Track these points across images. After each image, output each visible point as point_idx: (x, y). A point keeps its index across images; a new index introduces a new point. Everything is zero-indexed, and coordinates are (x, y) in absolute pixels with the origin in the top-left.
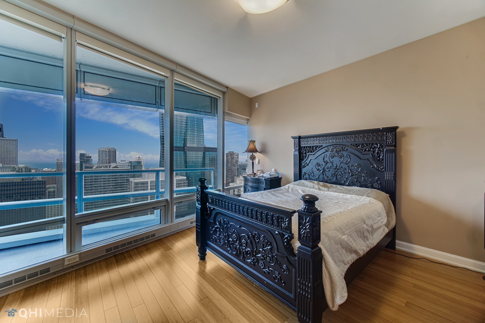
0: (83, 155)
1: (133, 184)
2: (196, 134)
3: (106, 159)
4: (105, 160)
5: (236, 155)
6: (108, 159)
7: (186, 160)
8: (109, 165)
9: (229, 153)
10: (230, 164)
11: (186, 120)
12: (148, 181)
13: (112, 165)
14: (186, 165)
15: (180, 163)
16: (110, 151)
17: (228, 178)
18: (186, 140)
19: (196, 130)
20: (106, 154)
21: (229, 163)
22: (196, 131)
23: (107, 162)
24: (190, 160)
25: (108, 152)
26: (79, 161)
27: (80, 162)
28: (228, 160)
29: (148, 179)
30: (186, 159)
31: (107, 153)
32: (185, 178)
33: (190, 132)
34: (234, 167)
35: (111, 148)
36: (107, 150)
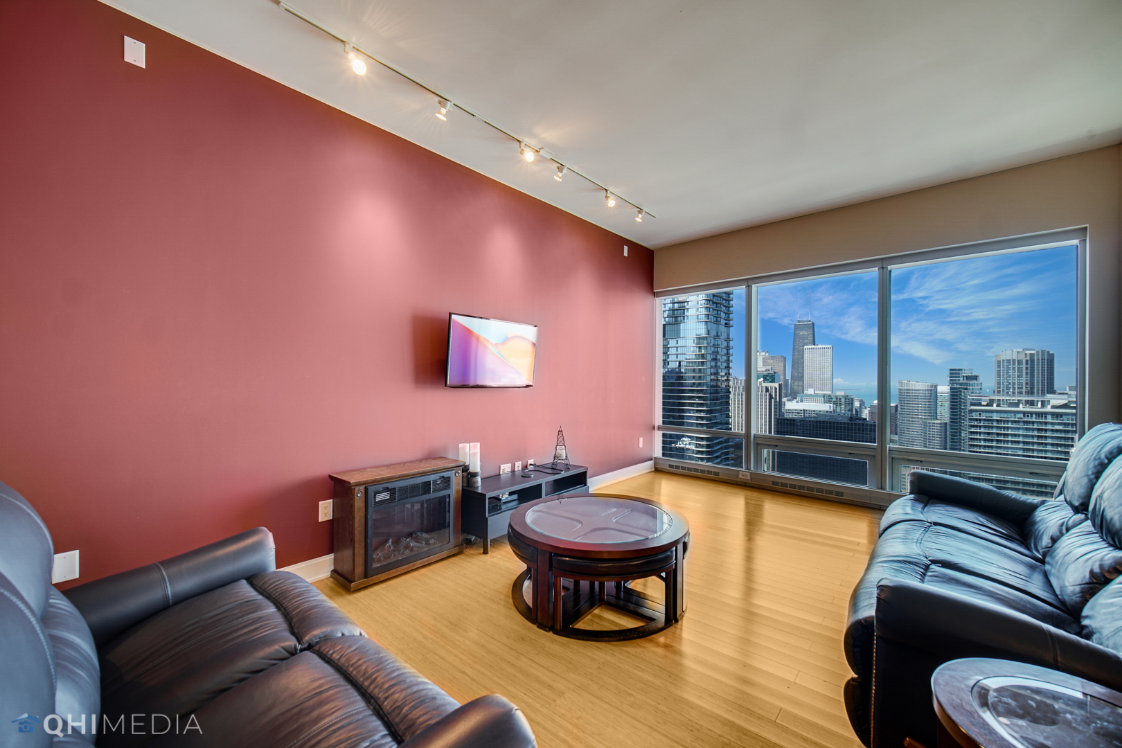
0: (956, 374)
3: (1020, 384)
4: (1016, 386)
6: (1027, 384)
8: (1040, 399)
13: (1051, 401)
16: (1032, 361)
20: (1020, 370)
23: (1024, 390)
25: (1027, 364)
26: (949, 388)
27: (951, 388)
31: (1024, 366)
35: (1038, 352)
36: (1022, 357)
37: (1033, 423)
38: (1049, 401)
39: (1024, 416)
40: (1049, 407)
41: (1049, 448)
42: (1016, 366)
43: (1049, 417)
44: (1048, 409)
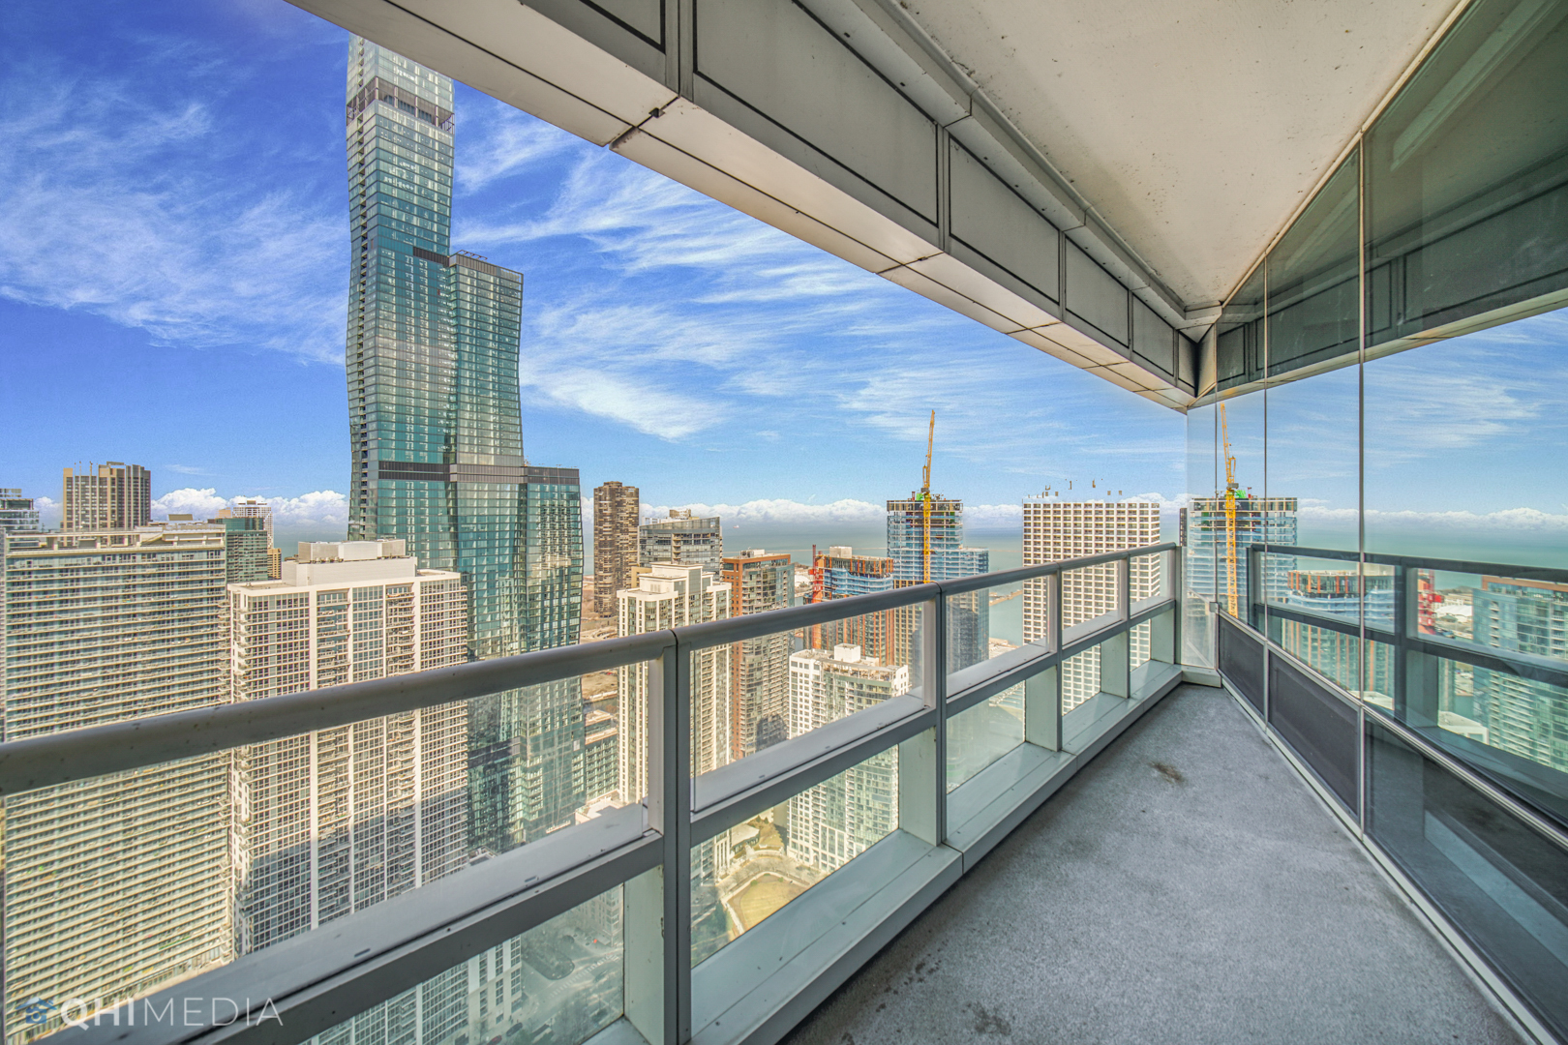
1: (243, 607)
2: (492, 418)
3: (103, 512)
4: (97, 516)
5: (631, 495)
6: (113, 512)
7: (456, 511)
8: (127, 533)
9: (607, 487)
10: (607, 525)
11: (457, 369)
12: (308, 593)
13: (141, 536)
14: (456, 529)
15: (431, 523)
16: (121, 480)
17: (601, 573)
18: (456, 440)
19: (494, 406)
20: (103, 492)
21: (606, 521)
22: (491, 410)
23: (109, 521)
24: (469, 512)
25: (113, 483)
28: (601, 511)
29: (310, 584)
30: (456, 509)
31: (109, 487)
32: (458, 576)
33: (471, 411)
34: (622, 537)
35: (129, 468)
36: (105, 473)
37: (117, 568)
38: (138, 536)
39: (104, 559)
40: (139, 544)
41: (139, 600)
42: (97, 487)
43: (139, 557)
44: (138, 547)
